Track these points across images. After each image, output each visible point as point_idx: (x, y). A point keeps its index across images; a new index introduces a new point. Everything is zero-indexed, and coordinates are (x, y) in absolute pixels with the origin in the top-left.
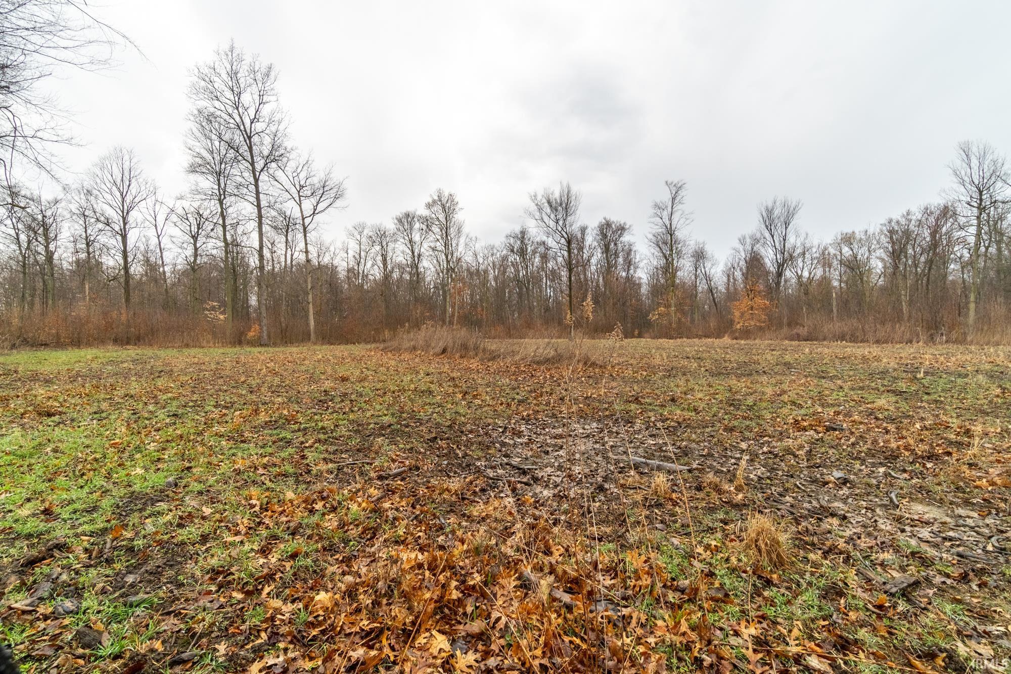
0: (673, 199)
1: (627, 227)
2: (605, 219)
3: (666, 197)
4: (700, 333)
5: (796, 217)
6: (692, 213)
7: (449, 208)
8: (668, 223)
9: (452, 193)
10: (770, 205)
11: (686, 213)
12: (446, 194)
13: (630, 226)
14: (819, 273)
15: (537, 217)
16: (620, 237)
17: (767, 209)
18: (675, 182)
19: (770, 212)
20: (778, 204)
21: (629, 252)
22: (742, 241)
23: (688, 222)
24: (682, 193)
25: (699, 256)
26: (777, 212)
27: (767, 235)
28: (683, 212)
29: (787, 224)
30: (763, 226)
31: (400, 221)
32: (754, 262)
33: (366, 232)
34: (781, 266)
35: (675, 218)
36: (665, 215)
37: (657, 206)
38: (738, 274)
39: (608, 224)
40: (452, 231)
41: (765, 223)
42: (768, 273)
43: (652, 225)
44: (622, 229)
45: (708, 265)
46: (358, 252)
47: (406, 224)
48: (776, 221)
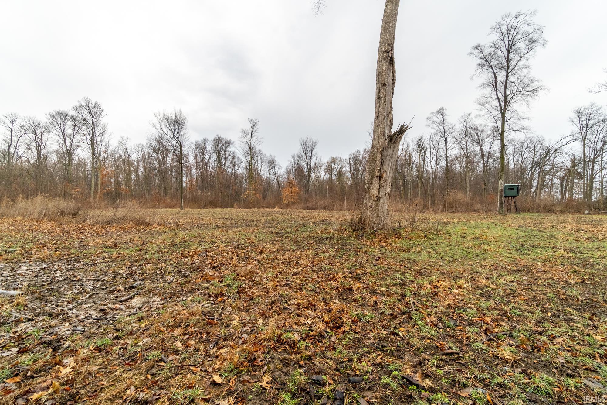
0: (252, 129)
1: (232, 142)
2: (218, 136)
3: (248, 128)
4: (264, 206)
5: (315, 147)
6: (262, 138)
7: (96, 113)
8: (249, 142)
9: (98, 102)
10: (305, 140)
11: (259, 138)
12: (94, 103)
13: (233, 142)
14: (327, 176)
15: (158, 128)
16: (227, 148)
17: (304, 142)
18: (253, 119)
19: (305, 143)
20: (308, 140)
21: (234, 157)
22: (293, 157)
23: (260, 143)
24: (257, 126)
25: (272, 163)
26: (308, 144)
27: (303, 155)
28: (258, 137)
29: (312, 150)
30: (302, 150)
31: (53, 117)
32: (299, 169)
33: (18, 122)
34: (309, 171)
35: (254, 139)
36: (248, 137)
37: (243, 132)
38: (293, 175)
39: (219, 139)
40: (98, 131)
41: (303, 148)
42: (305, 175)
43: (240, 142)
44: (228, 144)
45: (276, 168)
46: (10, 137)
47: (59, 119)
48: (307, 149)
